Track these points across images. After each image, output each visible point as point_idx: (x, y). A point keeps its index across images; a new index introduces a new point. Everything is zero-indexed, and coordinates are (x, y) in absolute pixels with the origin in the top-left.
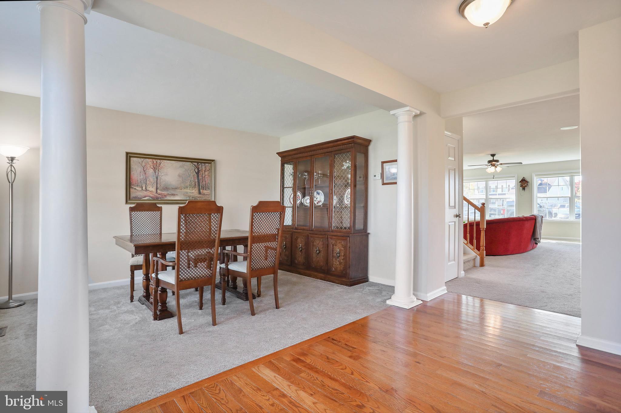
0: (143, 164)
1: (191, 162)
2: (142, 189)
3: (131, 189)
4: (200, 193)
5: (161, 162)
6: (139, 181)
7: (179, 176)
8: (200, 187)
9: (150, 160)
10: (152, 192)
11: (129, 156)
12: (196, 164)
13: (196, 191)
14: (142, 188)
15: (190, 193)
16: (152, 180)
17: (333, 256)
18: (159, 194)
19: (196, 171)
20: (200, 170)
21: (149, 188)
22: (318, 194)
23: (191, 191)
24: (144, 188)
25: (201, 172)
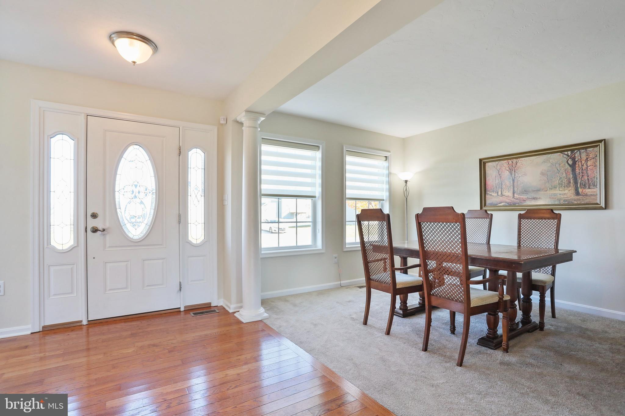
0: (498, 167)
1: (561, 152)
2: (498, 195)
3: (486, 195)
4: (577, 193)
5: (518, 161)
6: (494, 186)
7: (542, 174)
8: (579, 185)
9: (505, 161)
10: (508, 196)
11: (482, 163)
12: (569, 153)
13: (570, 191)
14: (498, 193)
15: (560, 195)
16: (508, 183)
18: (516, 199)
19: (570, 162)
20: (576, 160)
21: (505, 192)
23: (562, 192)
24: (500, 193)
25: (580, 163)
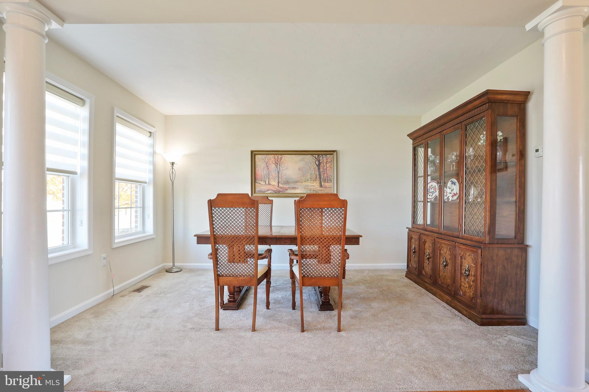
0: (266, 160)
1: (312, 155)
2: (266, 183)
3: (256, 183)
4: (321, 186)
5: (282, 157)
6: (263, 176)
7: (299, 169)
8: (322, 180)
9: (272, 156)
10: (274, 185)
11: (254, 154)
12: (317, 156)
13: (317, 184)
14: (266, 182)
15: (311, 186)
16: (274, 175)
17: (461, 273)
18: (280, 188)
19: (317, 163)
20: (321, 162)
21: (272, 182)
22: (453, 183)
23: (312, 184)
24: (267, 182)
25: (323, 164)
